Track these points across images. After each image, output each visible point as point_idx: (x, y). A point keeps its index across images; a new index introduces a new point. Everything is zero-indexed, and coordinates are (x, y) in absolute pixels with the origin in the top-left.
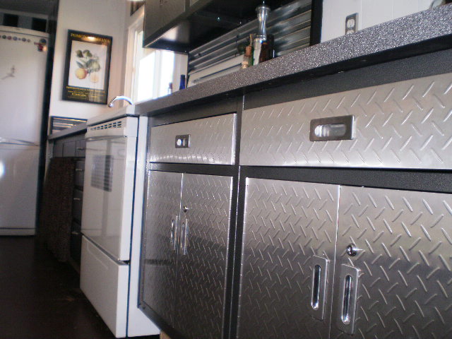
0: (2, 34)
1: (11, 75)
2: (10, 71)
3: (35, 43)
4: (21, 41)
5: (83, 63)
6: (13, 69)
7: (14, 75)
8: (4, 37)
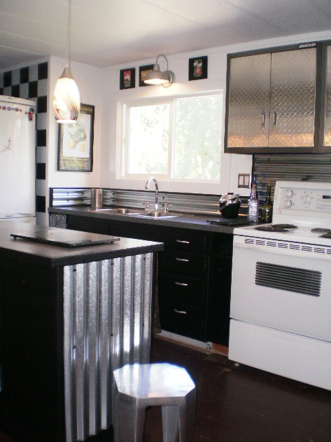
0: (2, 105)
1: (8, 148)
2: (7, 144)
3: (26, 113)
4: (14, 111)
5: (73, 134)
6: (9, 141)
7: (10, 147)
8: (4, 108)
